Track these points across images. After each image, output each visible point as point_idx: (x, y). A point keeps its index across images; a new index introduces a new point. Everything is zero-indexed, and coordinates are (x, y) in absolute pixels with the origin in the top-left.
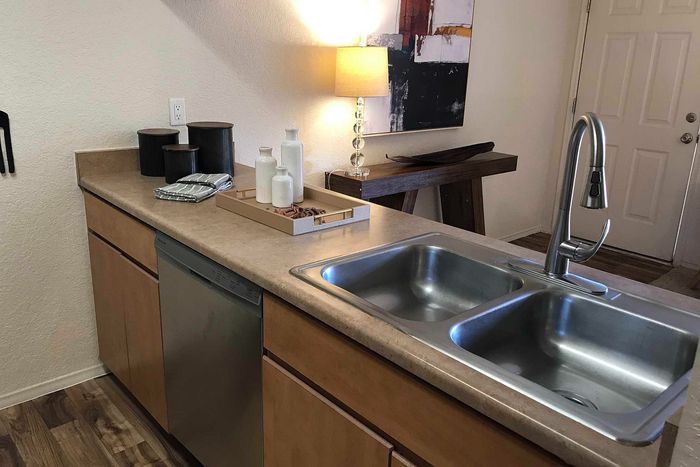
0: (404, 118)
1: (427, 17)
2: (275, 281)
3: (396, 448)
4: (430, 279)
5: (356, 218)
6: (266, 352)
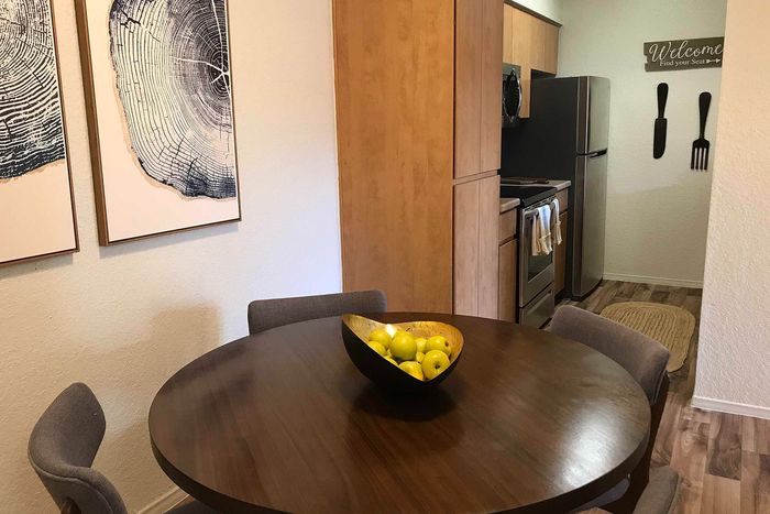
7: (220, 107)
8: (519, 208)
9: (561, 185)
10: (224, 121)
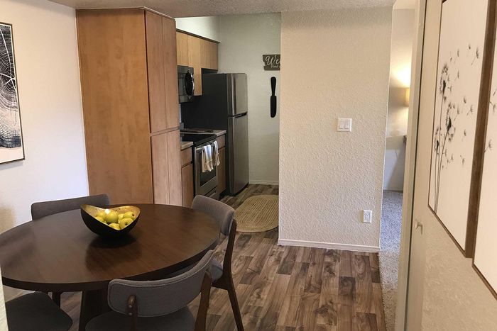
7: (10, 97)
8: (193, 147)
9: (219, 133)
10: (13, 105)
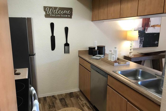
0: (143, 45)
1: (149, 23)
2: (110, 72)
3: (128, 101)
4: (140, 76)
5: (127, 64)
6: (108, 85)
